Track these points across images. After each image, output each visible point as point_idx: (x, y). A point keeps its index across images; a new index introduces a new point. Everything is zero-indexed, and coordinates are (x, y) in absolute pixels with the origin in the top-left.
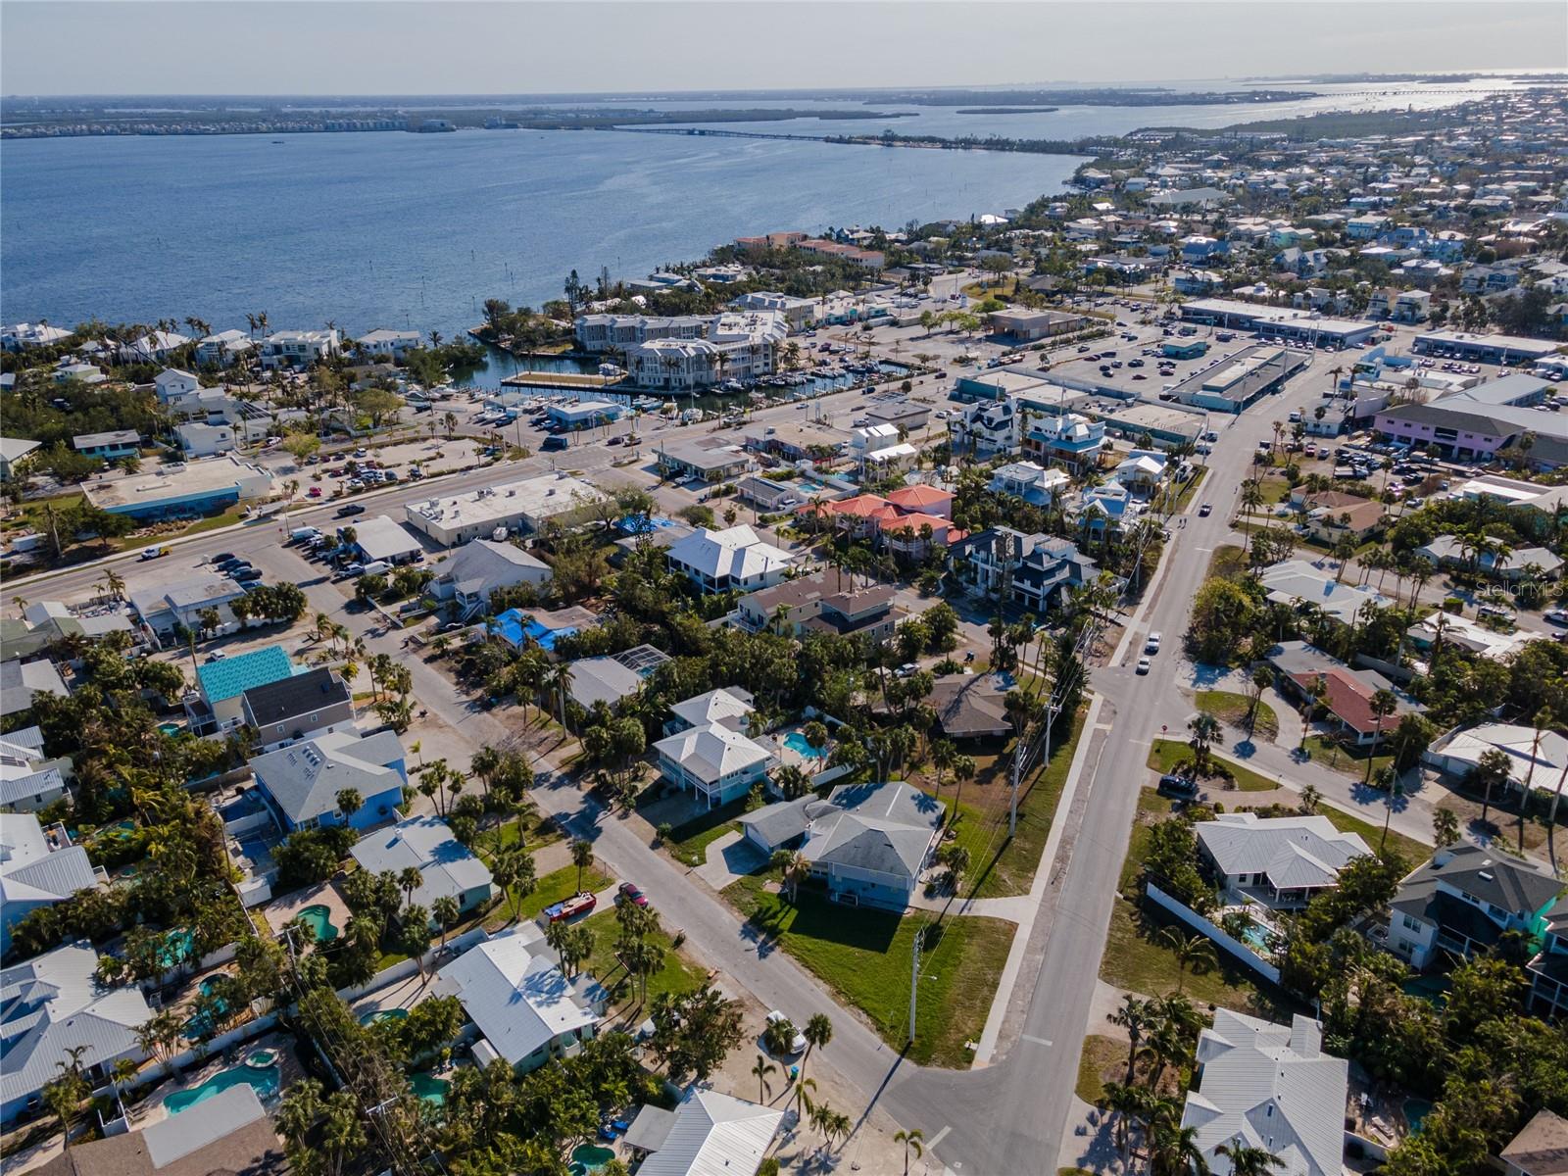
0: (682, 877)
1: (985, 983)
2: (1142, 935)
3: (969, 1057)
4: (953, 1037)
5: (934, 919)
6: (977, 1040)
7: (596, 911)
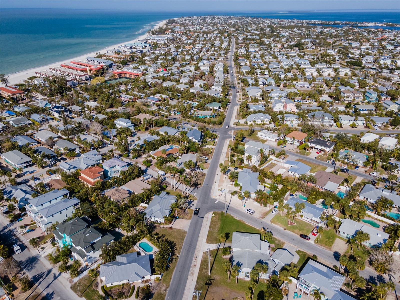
1: (212, 228)
2: (175, 244)
3: (213, 213)
4: (217, 216)
6: (212, 216)
7: (311, 234)
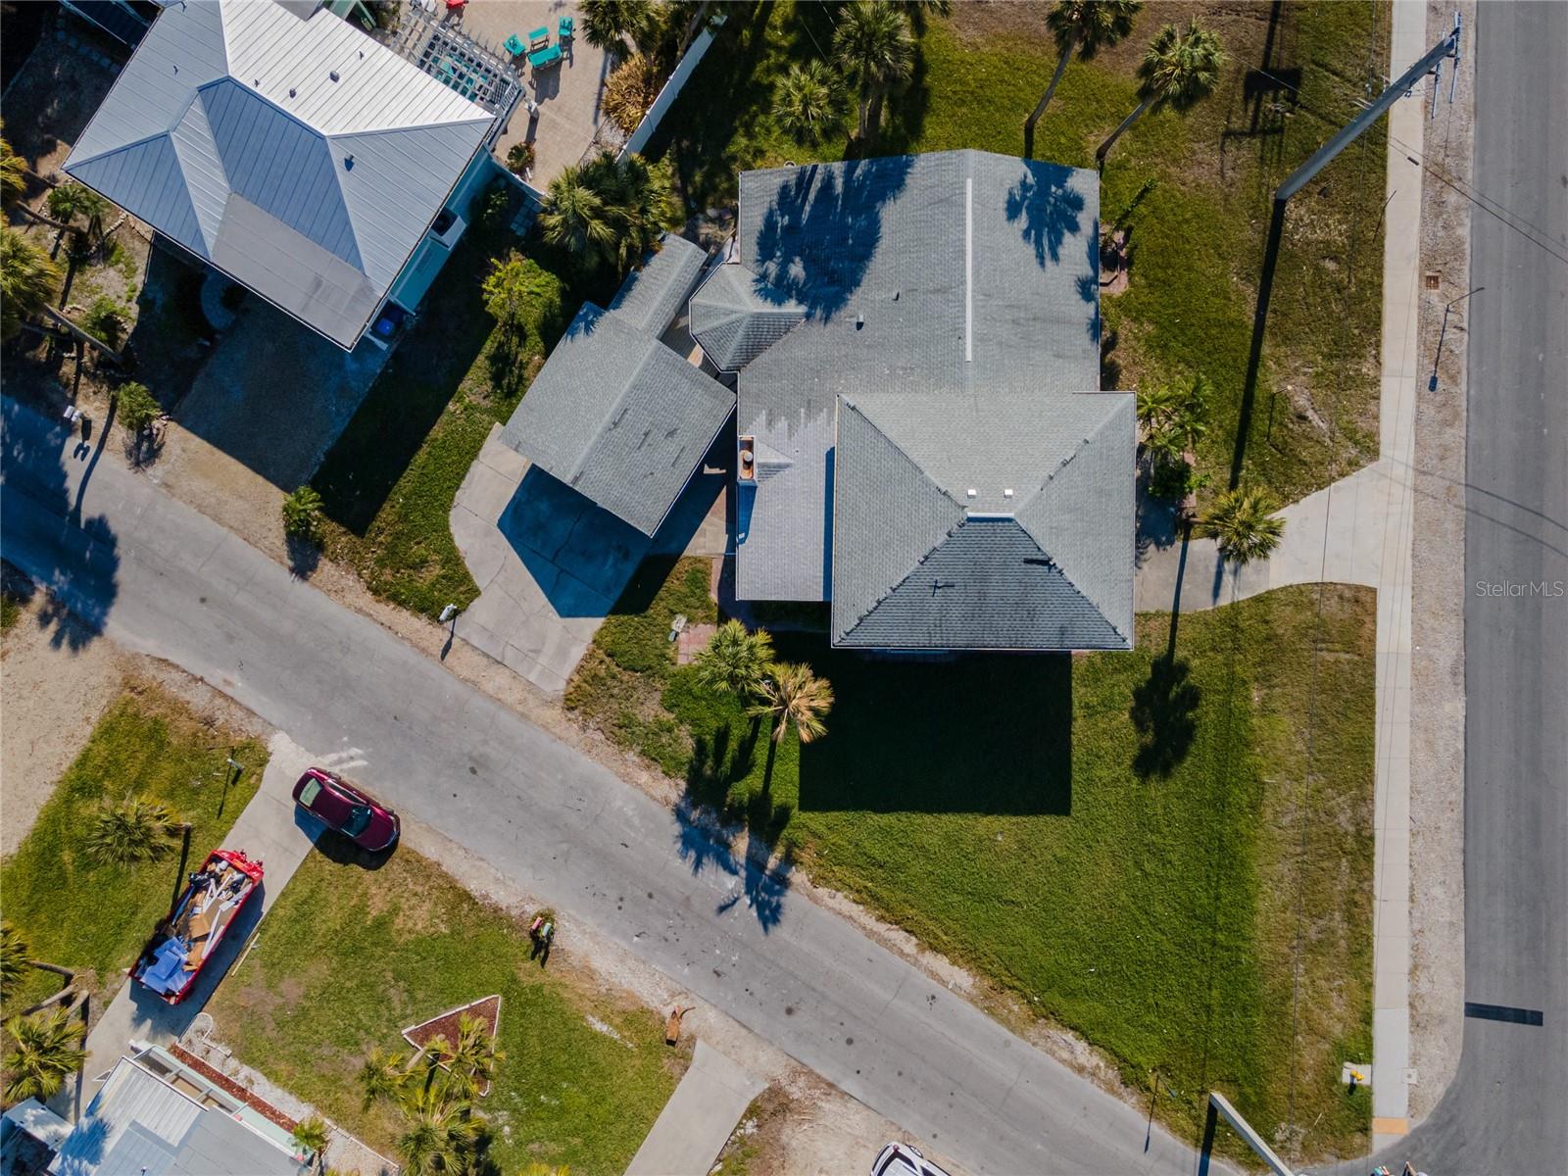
0: (431, 667)
3: (1357, 1107)
4: (1310, 1054)
5: (1157, 647)
6: (1364, 1053)
7: (274, 888)
